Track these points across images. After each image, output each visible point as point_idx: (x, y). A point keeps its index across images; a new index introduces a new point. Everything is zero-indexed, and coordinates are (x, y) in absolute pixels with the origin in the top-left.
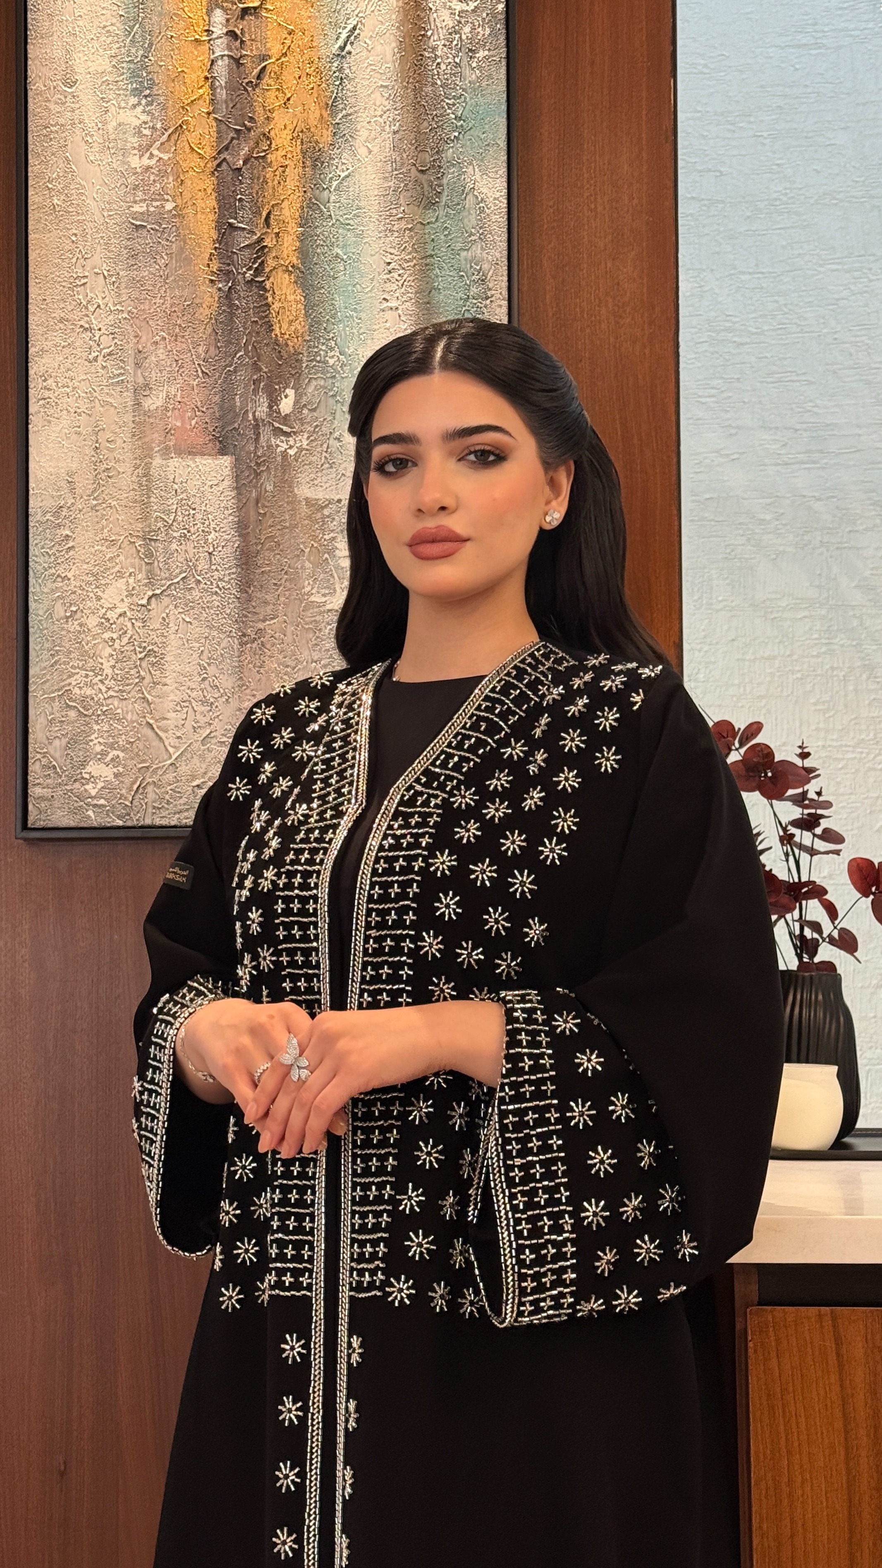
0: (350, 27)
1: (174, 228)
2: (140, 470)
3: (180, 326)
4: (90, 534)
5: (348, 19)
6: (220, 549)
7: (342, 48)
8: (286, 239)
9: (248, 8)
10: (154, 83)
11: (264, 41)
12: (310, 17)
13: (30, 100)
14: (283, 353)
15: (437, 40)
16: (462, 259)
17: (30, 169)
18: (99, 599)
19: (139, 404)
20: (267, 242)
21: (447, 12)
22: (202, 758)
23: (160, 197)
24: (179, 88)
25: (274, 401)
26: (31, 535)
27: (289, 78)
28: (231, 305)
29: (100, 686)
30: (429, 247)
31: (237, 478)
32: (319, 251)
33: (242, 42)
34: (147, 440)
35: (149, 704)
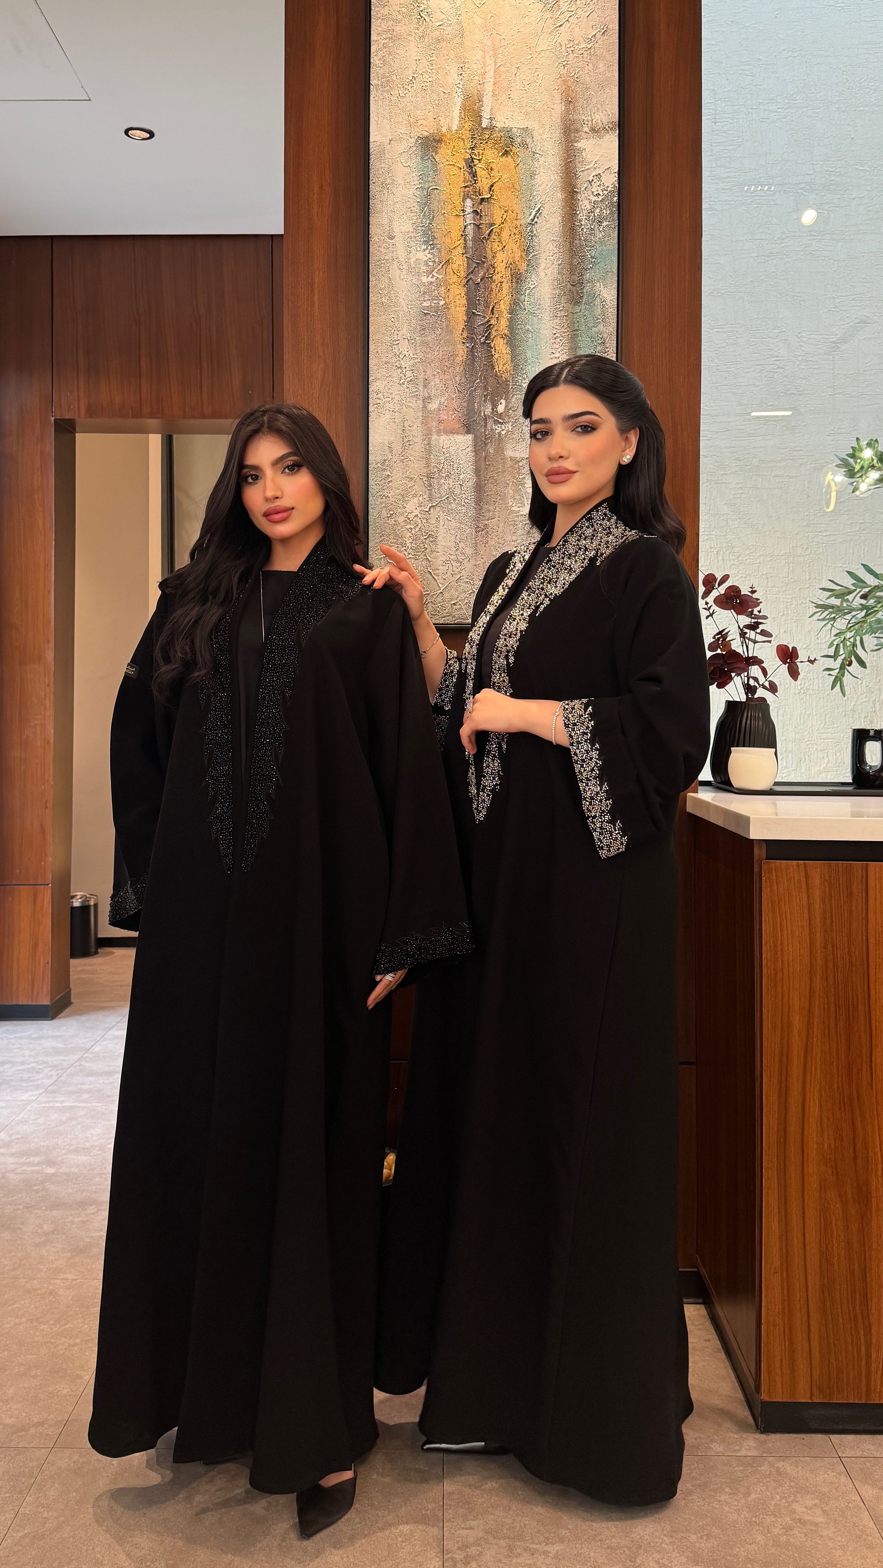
0: (537, 209)
1: (444, 315)
2: (426, 442)
3: (447, 366)
4: (400, 474)
5: (536, 204)
6: (466, 482)
7: (533, 220)
8: (502, 321)
9: (484, 198)
10: (435, 238)
11: (492, 216)
12: (516, 203)
13: (370, 246)
14: (500, 381)
15: (582, 216)
16: (593, 331)
17: (370, 283)
18: (404, 508)
19: (425, 407)
20: (492, 322)
21: (587, 202)
22: (456, 590)
23: (437, 298)
24: (448, 240)
25: (494, 406)
26: (370, 475)
27: (505, 234)
28: (473, 356)
29: (405, 552)
30: (576, 325)
31: (475, 446)
32: (519, 327)
33: (481, 216)
34: (429, 425)
35: (429, 562)
